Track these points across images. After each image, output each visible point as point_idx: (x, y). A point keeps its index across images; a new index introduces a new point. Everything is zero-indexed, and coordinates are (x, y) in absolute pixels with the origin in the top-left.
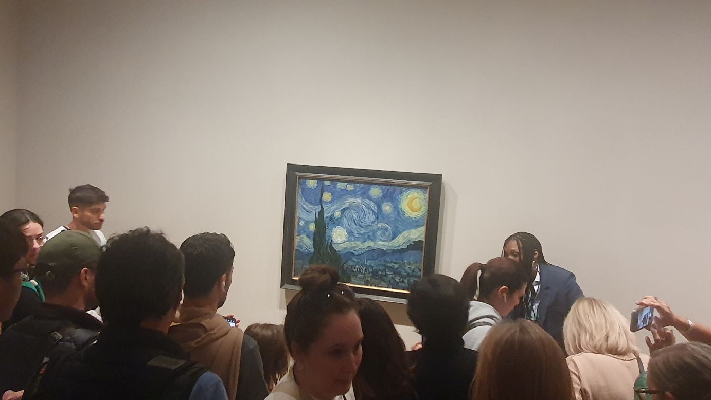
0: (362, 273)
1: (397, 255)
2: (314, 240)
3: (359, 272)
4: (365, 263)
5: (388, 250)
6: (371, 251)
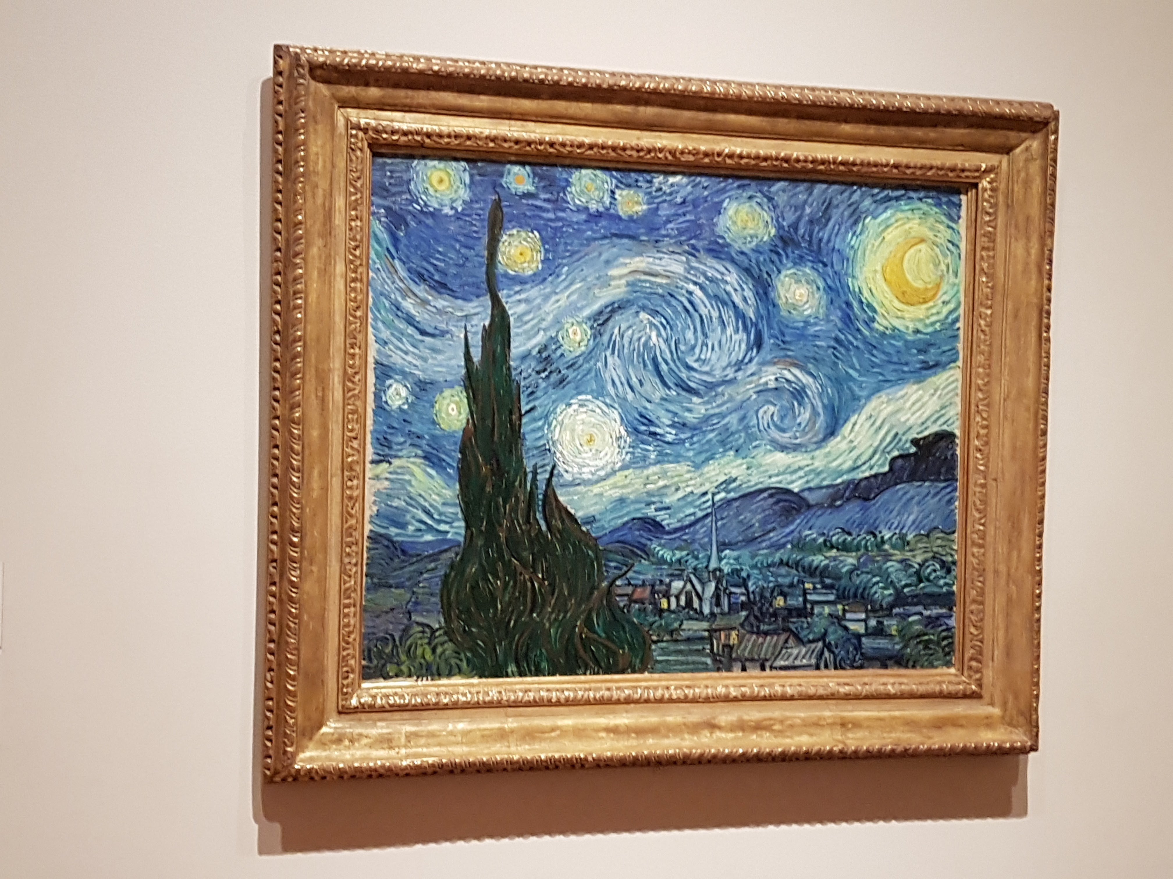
0: (700, 615)
2: (465, 480)
3: (689, 611)
4: (713, 565)
5: (810, 489)
6: (736, 504)
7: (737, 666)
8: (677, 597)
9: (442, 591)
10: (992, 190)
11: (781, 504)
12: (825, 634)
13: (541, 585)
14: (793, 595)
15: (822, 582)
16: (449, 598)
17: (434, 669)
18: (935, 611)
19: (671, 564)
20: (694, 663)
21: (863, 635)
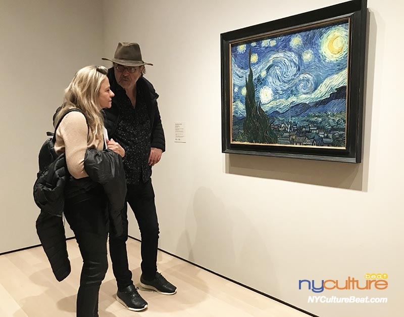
0: (287, 132)
1: (320, 108)
2: (246, 105)
4: (290, 121)
5: (311, 103)
6: (294, 107)
7: (295, 143)
8: (283, 128)
11: (304, 107)
12: (314, 137)
14: (307, 128)
15: (314, 125)
16: (244, 127)
18: (342, 133)
19: (282, 121)
20: (286, 142)
21: (323, 138)
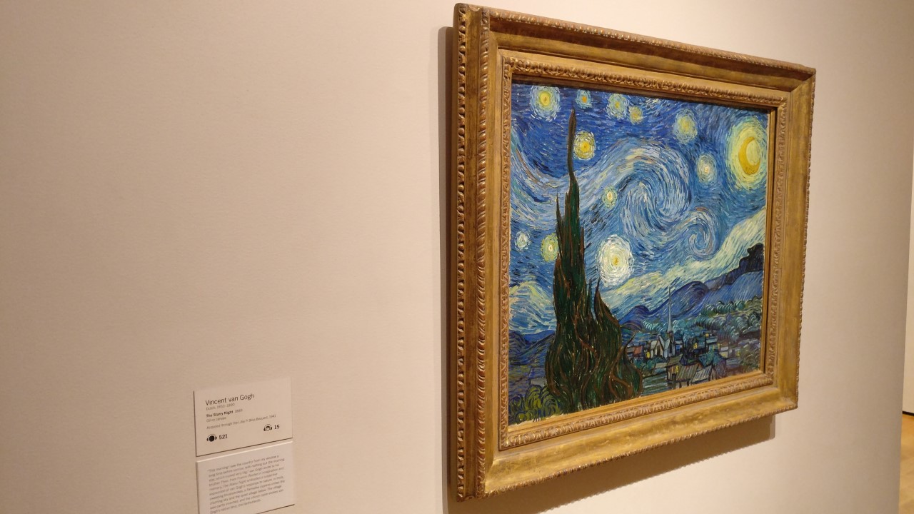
0: (663, 360)
1: (724, 290)
2: (558, 291)
3: (659, 357)
5: (709, 281)
6: (679, 293)
7: (678, 385)
8: (654, 351)
9: (546, 365)
10: (785, 111)
11: (698, 291)
12: (712, 361)
13: (593, 353)
14: (701, 341)
15: (712, 332)
16: (549, 367)
17: (543, 412)
18: (755, 341)
19: (651, 332)
20: (661, 387)
21: (727, 359)
